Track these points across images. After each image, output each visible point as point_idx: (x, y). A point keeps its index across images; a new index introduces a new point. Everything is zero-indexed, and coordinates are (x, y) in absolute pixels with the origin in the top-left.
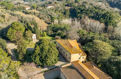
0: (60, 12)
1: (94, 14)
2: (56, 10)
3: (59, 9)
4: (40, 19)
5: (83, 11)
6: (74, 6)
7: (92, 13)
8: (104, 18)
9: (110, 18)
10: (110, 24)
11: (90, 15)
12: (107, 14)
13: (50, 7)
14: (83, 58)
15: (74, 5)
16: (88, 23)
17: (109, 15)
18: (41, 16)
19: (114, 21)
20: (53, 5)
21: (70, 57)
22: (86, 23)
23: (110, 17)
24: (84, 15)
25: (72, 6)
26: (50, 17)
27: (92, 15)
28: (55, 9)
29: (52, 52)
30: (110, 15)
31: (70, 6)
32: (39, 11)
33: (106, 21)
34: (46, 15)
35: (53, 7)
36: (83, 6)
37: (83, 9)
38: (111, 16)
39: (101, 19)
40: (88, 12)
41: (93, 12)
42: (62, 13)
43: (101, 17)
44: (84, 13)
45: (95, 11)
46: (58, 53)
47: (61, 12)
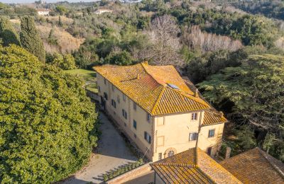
0: (127, 23)
1: (211, 22)
2: (117, 18)
3: (126, 15)
4: (74, 35)
5: (185, 19)
6: (161, 10)
7: (207, 22)
8: (239, 31)
9: (254, 30)
10: (257, 42)
11: (202, 25)
12: (246, 19)
13: (101, 12)
14: (211, 134)
15: (163, 7)
16: (199, 40)
17: (250, 23)
18: (77, 29)
19: (265, 34)
20: (110, 8)
21: (149, 133)
22: (195, 41)
23: (255, 25)
24: (186, 26)
25: (156, 10)
26: (100, 31)
27: (208, 25)
28: (115, 16)
29: (47, 109)
30: (254, 22)
31: (153, 11)
32: (73, 17)
33: (245, 37)
34: (90, 27)
35: (111, 11)
36: (183, 8)
37: (183, 13)
38: (257, 23)
39: (232, 32)
40: (196, 20)
41: (210, 18)
42: (133, 24)
43: (231, 28)
44: (187, 21)
45: (214, 17)
46: (94, 115)
47: (130, 22)
